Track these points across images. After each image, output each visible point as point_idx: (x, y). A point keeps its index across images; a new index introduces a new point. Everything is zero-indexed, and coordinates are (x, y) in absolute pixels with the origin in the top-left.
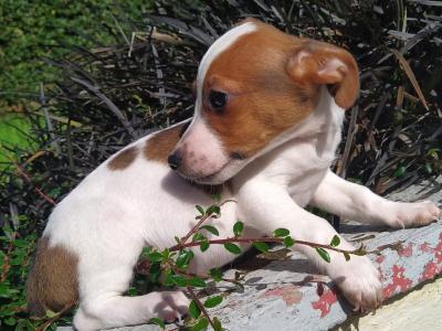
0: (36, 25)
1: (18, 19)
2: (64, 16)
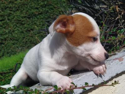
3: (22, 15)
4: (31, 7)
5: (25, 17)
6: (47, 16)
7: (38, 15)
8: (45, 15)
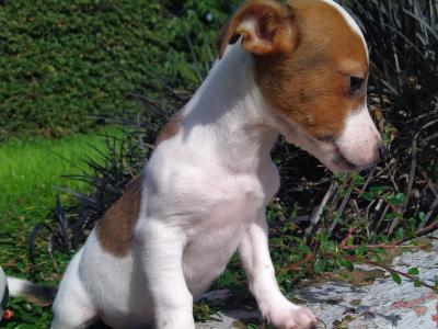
0: (67, 65)
1: (52, 58)
2: (89, 59)
3: (15, 22)
4: (48, 5)
5: (22, 31)
6: (95, 42)
7: (65, 33)
8: (89, 38)
